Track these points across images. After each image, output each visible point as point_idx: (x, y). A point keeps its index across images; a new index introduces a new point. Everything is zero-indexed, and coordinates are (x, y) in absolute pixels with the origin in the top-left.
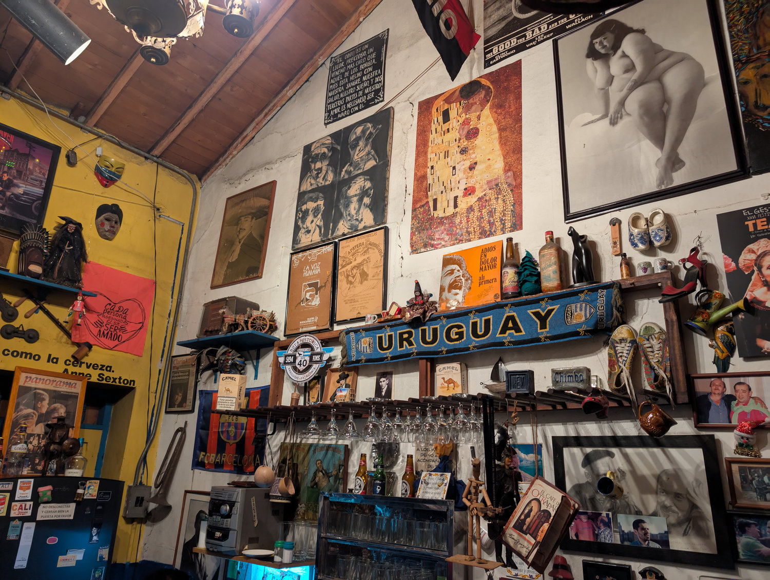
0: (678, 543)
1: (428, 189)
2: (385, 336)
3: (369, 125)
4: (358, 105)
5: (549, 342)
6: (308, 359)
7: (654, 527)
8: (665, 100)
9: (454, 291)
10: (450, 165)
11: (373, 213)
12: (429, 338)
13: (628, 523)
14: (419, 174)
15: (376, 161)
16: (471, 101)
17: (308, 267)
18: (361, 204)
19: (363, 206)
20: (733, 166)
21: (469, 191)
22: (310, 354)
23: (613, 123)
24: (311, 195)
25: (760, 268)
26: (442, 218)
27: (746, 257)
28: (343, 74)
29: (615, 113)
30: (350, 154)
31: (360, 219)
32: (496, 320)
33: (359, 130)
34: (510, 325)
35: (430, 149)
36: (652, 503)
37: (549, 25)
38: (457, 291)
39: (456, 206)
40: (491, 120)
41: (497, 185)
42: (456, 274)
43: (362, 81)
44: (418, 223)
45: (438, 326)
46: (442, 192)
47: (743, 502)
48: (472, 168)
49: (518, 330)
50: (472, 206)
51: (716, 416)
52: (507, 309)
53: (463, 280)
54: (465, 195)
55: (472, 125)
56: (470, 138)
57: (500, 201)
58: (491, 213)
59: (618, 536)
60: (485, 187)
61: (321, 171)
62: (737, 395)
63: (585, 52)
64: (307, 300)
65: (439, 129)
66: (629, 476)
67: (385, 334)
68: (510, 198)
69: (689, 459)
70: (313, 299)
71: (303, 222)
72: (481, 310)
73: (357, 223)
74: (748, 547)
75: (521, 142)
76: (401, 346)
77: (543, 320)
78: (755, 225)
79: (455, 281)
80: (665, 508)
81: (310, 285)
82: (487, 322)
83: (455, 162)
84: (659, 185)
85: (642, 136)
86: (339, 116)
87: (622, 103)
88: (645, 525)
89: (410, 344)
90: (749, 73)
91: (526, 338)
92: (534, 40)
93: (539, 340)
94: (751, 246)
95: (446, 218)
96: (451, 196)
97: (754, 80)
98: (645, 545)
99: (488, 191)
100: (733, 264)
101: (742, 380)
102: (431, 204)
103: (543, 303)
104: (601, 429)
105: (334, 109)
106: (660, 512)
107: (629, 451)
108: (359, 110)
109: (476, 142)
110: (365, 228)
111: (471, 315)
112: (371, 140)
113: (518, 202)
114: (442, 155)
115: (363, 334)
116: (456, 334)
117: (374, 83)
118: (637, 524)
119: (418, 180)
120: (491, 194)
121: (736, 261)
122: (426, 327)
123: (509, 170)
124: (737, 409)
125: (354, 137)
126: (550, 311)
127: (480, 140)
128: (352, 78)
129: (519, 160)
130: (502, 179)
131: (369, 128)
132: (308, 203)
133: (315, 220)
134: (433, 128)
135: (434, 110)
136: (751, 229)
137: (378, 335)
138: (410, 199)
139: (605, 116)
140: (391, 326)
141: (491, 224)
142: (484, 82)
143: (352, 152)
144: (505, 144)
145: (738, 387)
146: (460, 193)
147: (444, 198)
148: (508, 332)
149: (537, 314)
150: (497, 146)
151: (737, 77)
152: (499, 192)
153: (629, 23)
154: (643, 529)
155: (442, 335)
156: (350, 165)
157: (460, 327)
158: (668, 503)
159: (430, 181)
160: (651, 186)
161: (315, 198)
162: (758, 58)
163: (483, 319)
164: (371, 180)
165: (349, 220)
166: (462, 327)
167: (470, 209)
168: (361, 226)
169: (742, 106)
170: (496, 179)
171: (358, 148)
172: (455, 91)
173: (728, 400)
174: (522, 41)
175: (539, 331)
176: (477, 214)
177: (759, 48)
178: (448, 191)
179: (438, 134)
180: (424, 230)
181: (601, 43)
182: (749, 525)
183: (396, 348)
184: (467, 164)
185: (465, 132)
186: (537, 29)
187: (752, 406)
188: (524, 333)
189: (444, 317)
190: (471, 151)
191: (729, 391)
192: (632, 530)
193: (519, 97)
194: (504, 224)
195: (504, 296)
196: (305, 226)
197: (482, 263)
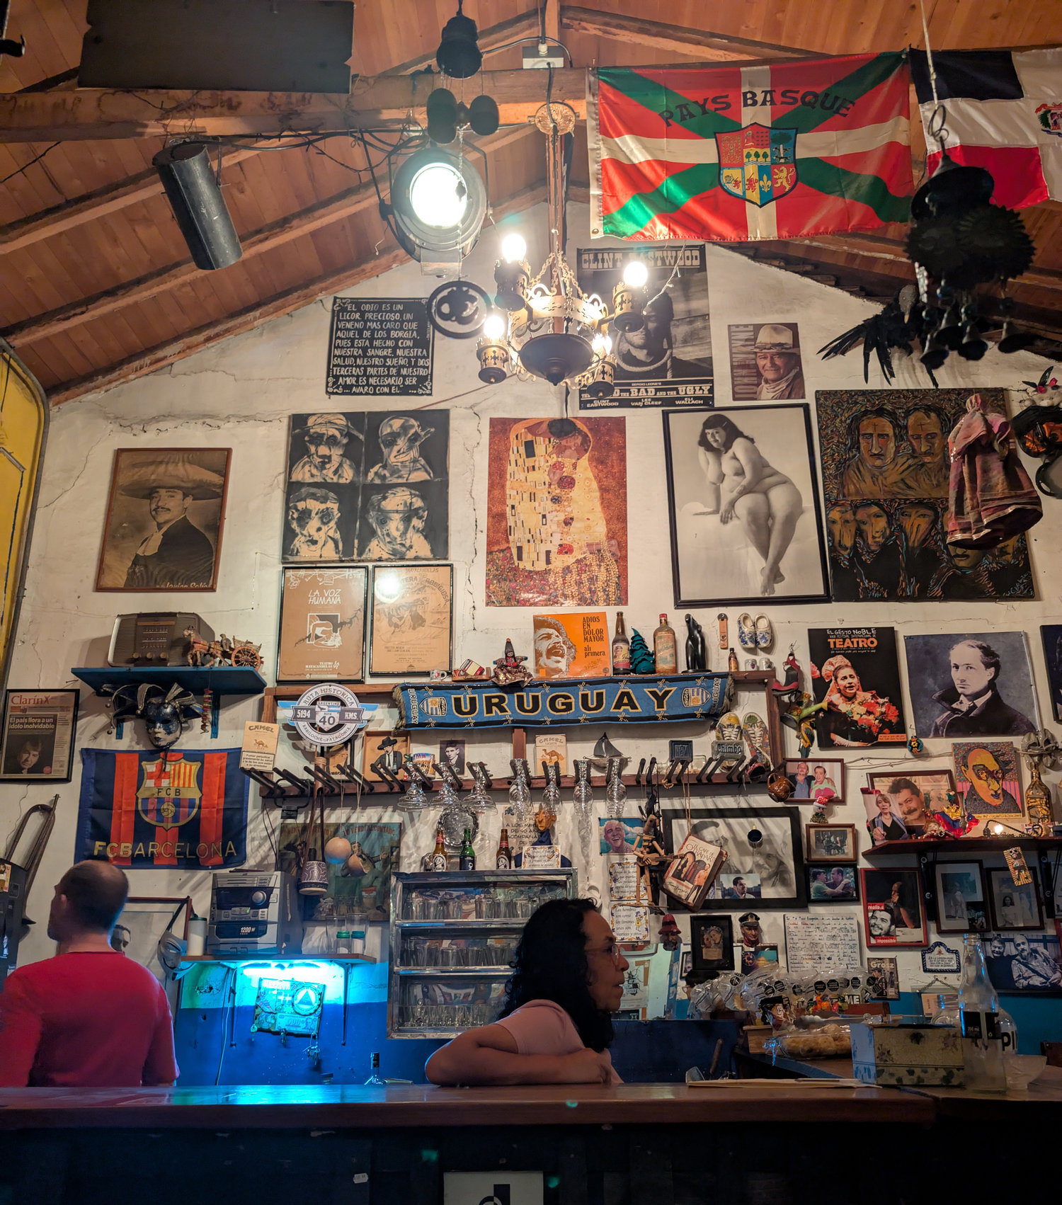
0: (768, 893)
1: (508, 532)
2: (465, 698)
3: (412, 422)
4: (390, 386)
5: (666, 721)
6: (336, 716)
7: (750, 882)
8: (770, 515)
9: (554, 658)
10: (538, 511)
11: (429, 542)
12: (528, 706)
13: (729, 880)
14: (495, 510)
15: (429, 474)
16: (564, 443)
17: (317, 592)
18: (409, 526)
19: (411, 529)
20: (820, 591)
21: (565, 549)
22: (339, 709)
23: (724, 521)
24: (313, 490)
25: (836, 678)
26: (530, 572)
27: (827, 668)
28: (360, 332)
29: (726, 511)
30: (382, 453)
31: (407, 545)
32: (611, 695)
33: (397, 424)
34: (626, 701)
35: (508, 483)
36: (749, 862)
37: (657, 390)
38: (559, 658)
39: (548, 562)
40: (591, 475)
41: (599, 551)
42: (554, 639)
43: (395, 356)
44: (497, 570)
45: (539, 694)
46: (529, 541)
47: (815, 857)
48: (568, 522)
49: (634, 707)
50: (568, 567)
51: (800, 794)
52: (622, 685)
53: (565, 647)
54: (560, 552)
55: (567, 471)
56: (564, 488)
57: (603, 569)
58: (592, 580)
59: (720, 893)
60: (585, 549)
61: (330, 461)
62: (816, 776)
63: (698, 438)
64: (317, 637)
65: (520, 462)
66: (731, 844)
67: (466, 696)
68: (614, 570)
69: (780, 827)
70: (328, 638)
71: (302, 526)
72: (591, 683)
73: (404, 549)
74: (818, 890)
75: (626, 511)
76: (489, 711)
77: (660, 700)
78: (835, 643)
79: (554, 647)
80: (758, 866)
81: (322, 618)
82: (600, 696)
83: (545, 510)
84: (763, 592)
85: (749, 542)
86: (354, 389)
87: (732, 504)
88: (743, 881)
89: (503, 710)
90: (835, 514)
91: (643, 715)
92: (639, 400)
93: (656, 718)
94: (830, 660)
95: (537, 573)
96: (543, 548)
97: (839, 522)
98: (742, 897)
99: (588, 555)
100: (818, 672)
101: (820, 764)
102: (514, 551)
103: (660, 683)
104: (705, 803)
105: (346, 376)
106: (755, 870)
107: (732, 821)
108: (390, 394)
109: (571, 494)
110: (416, 558)
111: (581, 687)
112: (418, 444)
113: (623, 575)
114: (526, 496)
115: (430, 692)
116: (563, 704)
117: (416, 366)
118: (736, 882)
119: (493, 517)
120: (592, 559)
121: (820, 669)
122: (524, 694)
123: (613, 538)
124: (815, 787)
125: (389, 430)
126: (667, 692)
127: (575, 493)
128: (376, 343)
129: (625, 529)
130: (605, 545)
131: (413, 426)
132: (308, 501)
133: (325, 528)
134: (512, 457)
135: (512, 436)
136: (832, 646)
137: (453, 696)
138: (483, 538)
139: (716, 511)
140: (474, 688)
141: (593, 592)
142: (580, 425)
143: (385, 451)
144: (608, 507)
145: (818, 770)
146: (554, 549)
147: (532, 549)
148: (623, 708)
149: (653, 693)
150: (598, 508)
151: (827, 515)
152: (602, 559)
153: (741, 427)
154: (741, 884)
155: (544, 704)
156: (384, 467)
157: (567, 697)
158: (761, 862)
159: (511, 522)
160: (757, 593)
161: (322, 497)
162: (843, 505)
163: (595, 692)
164: (423, 498)
165: (389, 542)
166: (570, 698)
167: (567, 570)
168: (410, 554)
169: (829, 541)
170: (597, 544)
171: (396, 448)
172: (542, 423)
173: (810, 779)
174: (625, 395)
175: (656, 709)
176: (575, 577)
177: (844, 496)
178: (538, 542)
179: (520, 469)
180: (505, 580)
181: (713, 436)
182: (819, 873)
183: (481, 712)
184: (562, 517)
185: (557, 477)
186: (643, 390)
187: (825, 785)
188: (640, 710)
189: (548, 684)
190: (566, 503)
191: (810, 773)
192: (732, 886)
193: (623, 459)
194: (608, 595)
195: (616, 671)
196: (305, 532)
197: (585, 633)
